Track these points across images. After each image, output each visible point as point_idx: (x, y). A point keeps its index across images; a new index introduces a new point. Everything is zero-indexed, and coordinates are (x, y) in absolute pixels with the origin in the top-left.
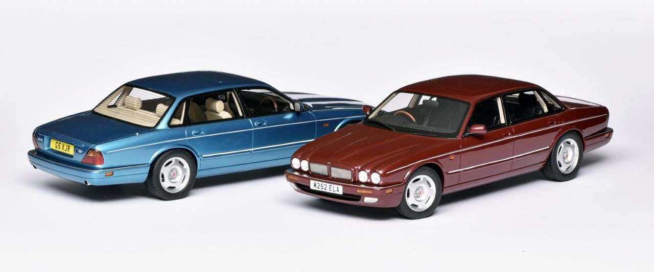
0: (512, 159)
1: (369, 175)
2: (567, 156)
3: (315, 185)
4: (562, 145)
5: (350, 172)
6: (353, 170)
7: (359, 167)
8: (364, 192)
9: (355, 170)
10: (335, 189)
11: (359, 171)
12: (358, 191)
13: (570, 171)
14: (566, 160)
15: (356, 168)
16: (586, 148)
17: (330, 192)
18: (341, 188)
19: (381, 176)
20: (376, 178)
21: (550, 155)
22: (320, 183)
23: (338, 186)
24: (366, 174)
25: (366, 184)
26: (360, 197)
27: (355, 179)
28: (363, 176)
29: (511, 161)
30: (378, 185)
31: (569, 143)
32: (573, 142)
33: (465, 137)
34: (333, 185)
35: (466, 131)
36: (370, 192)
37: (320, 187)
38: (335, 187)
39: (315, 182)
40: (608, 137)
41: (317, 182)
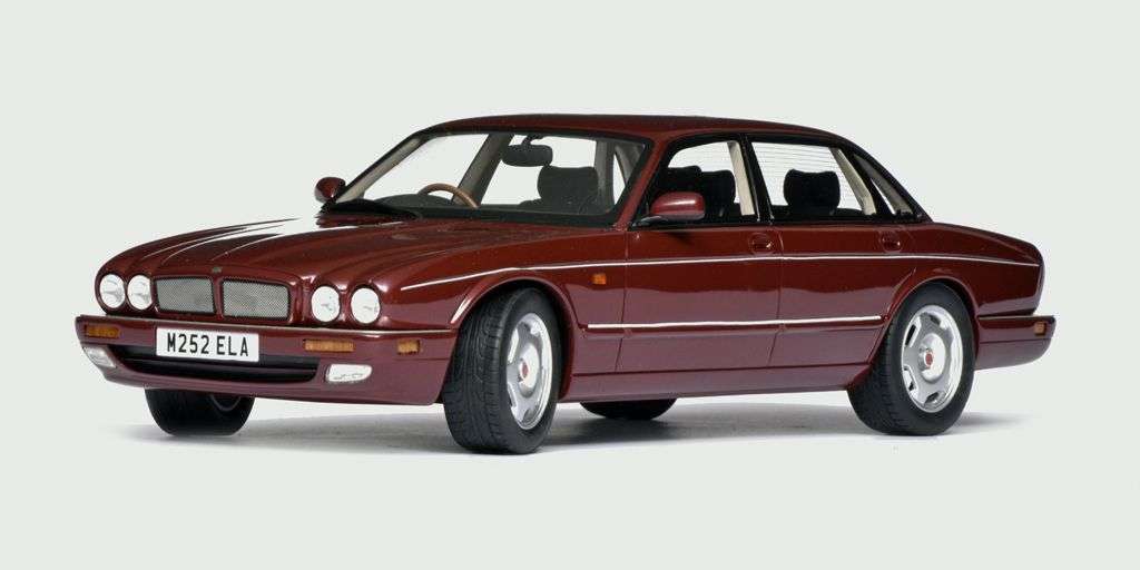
0: (776, 326)
1: (345, 301)
2: (930, 359)
3: (171, 343)
4: (917, 321)
5: (283, 291)
6: (293, 284)
7: (313, 278)
8: (328, 346)
9: (301, 283)
10: (237, 348)
11: (314, 287)
12: (310, 346)
13: (936, 407)
14: (925, 373)
15: (304, 278)
16: (983, 348)
17: (221, 357)
18: (253, 340)
19: (382, 298)
20: (366, 306)
21: (883, 344)
22: (188, 333)
23: (245, 335)
24: (336, 296)
25: (335, 324)
26: (315, 367)
27: (298, 314)
28: (324, 304)
29: (772, 332)
30: (372, 326)
31: (935, 320)
32: (947, 321)
33: (640, 228)
34: (227, 335)
35: (641, 211)
36: (348, 347)
37: (188, 347)
38: (237, 338)
39: (172, 331)
40: (1043, 334)
41: (178, 332)
